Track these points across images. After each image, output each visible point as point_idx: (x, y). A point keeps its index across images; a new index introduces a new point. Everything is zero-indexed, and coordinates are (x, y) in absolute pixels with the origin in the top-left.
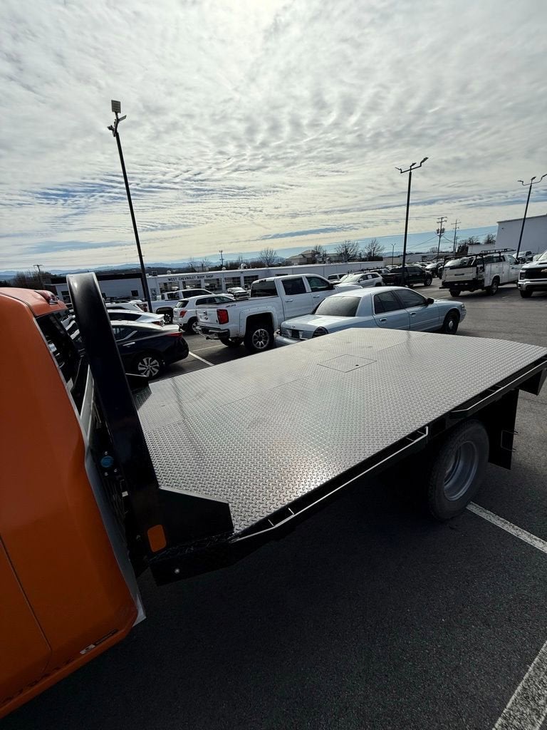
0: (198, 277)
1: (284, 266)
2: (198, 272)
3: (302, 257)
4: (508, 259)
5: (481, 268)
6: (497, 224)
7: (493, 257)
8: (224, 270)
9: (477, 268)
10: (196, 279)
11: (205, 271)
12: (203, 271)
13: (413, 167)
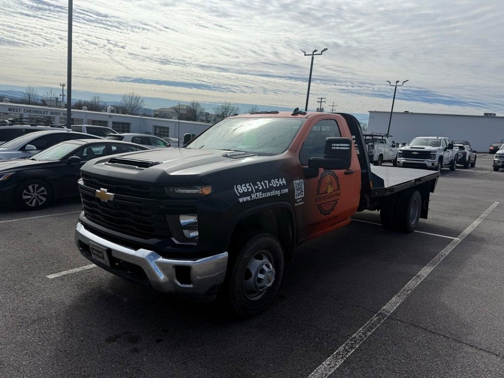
0: (52, 113)
1: (161, 117)
2: (50, 106)
3: (174, 111)
4: (388, 142)
5: (371, 145)
6: (369, 113)
7: (377, 139)
8: (85, 110)
9: (369, 145)
10: (49, 115)
11: (60, 107)
12: (57, 106)
13: (315, 53)
